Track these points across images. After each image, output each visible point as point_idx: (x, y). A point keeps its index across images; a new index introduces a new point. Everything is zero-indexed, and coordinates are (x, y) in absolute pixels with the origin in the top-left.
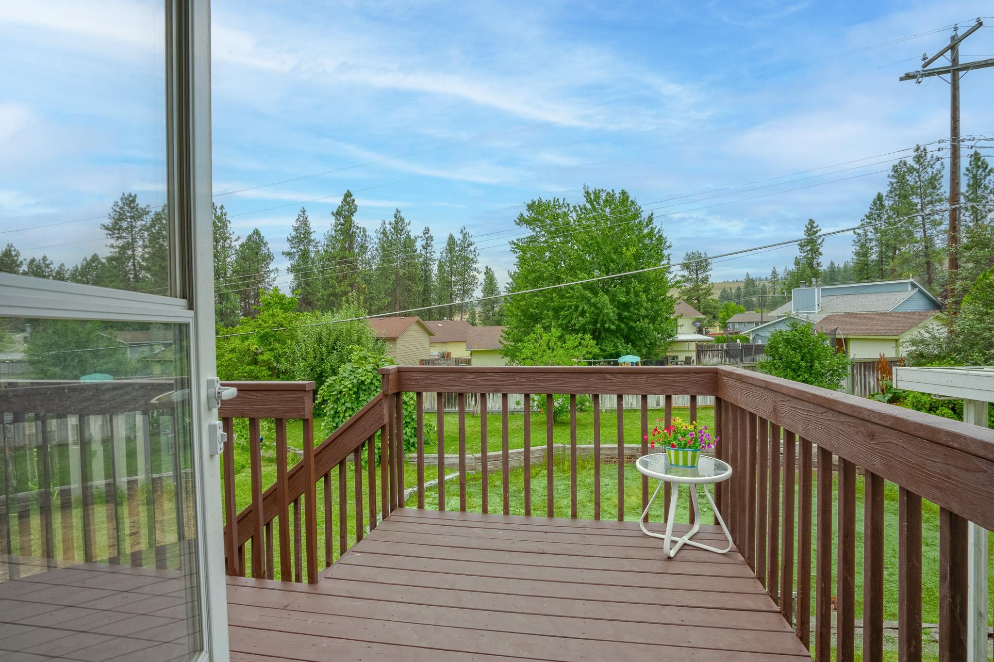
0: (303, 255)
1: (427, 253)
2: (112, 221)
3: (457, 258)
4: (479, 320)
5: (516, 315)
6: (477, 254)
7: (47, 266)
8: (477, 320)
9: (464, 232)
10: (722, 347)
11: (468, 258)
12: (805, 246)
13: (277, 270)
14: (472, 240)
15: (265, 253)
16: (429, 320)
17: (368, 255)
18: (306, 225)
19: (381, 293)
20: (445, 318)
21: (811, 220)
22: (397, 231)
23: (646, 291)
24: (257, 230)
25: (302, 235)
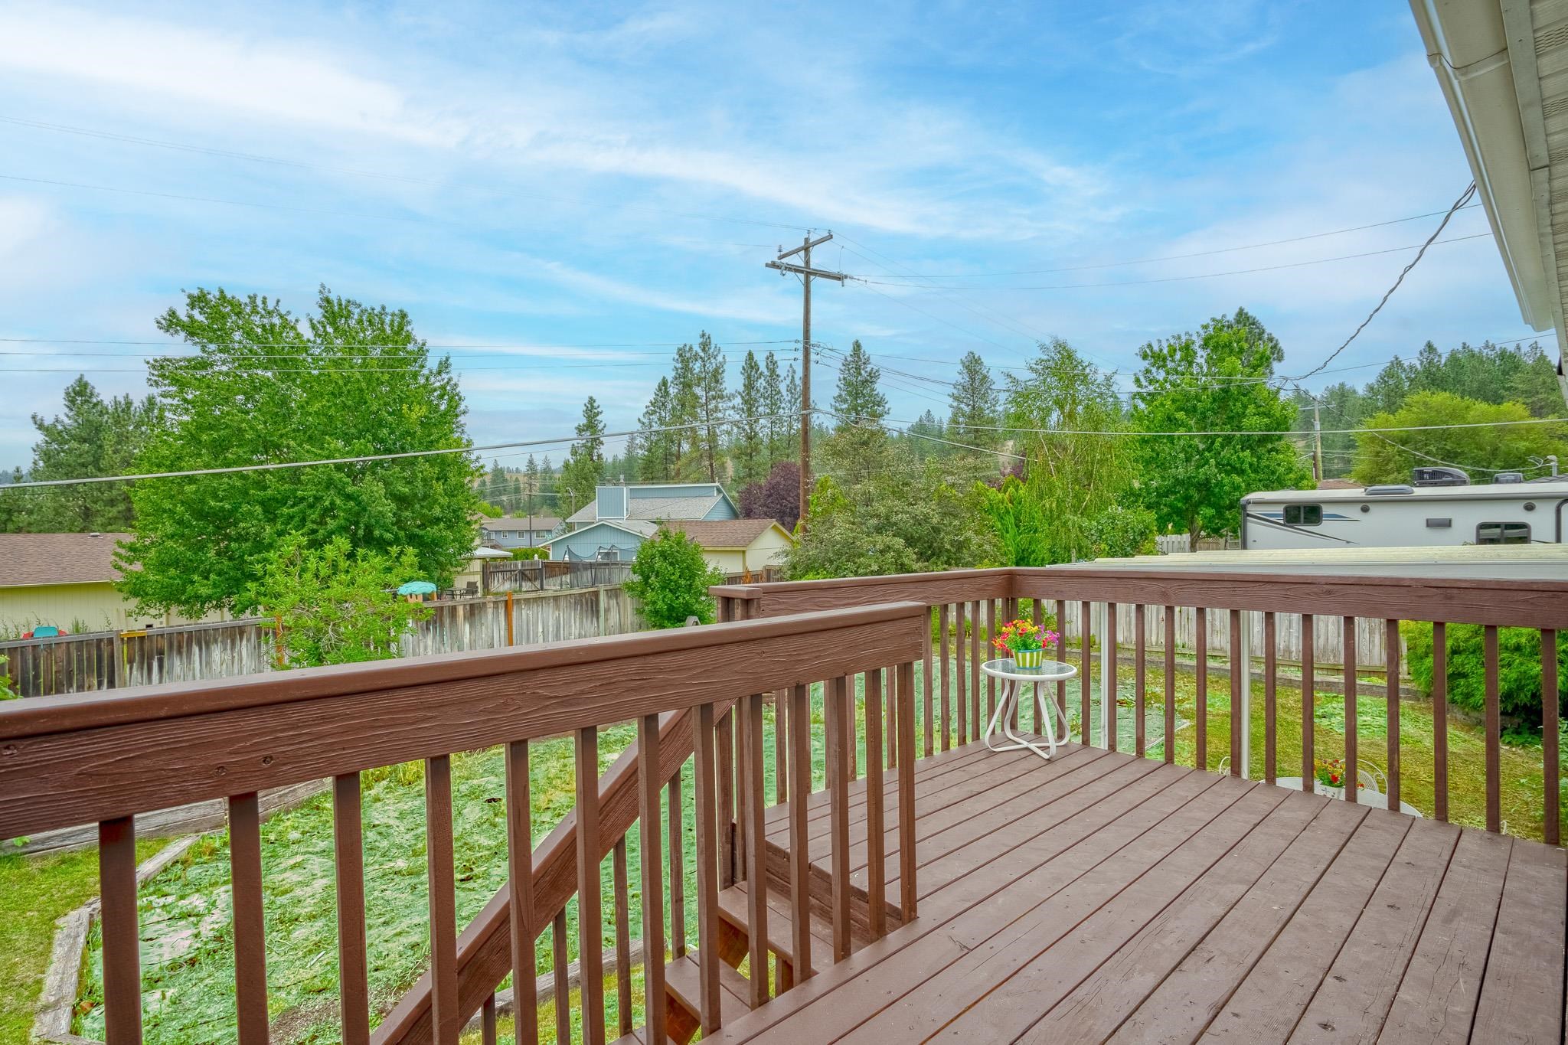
10: (516, 565)
12: (583, 430)
21: (591, 398)
23: (442, 477)
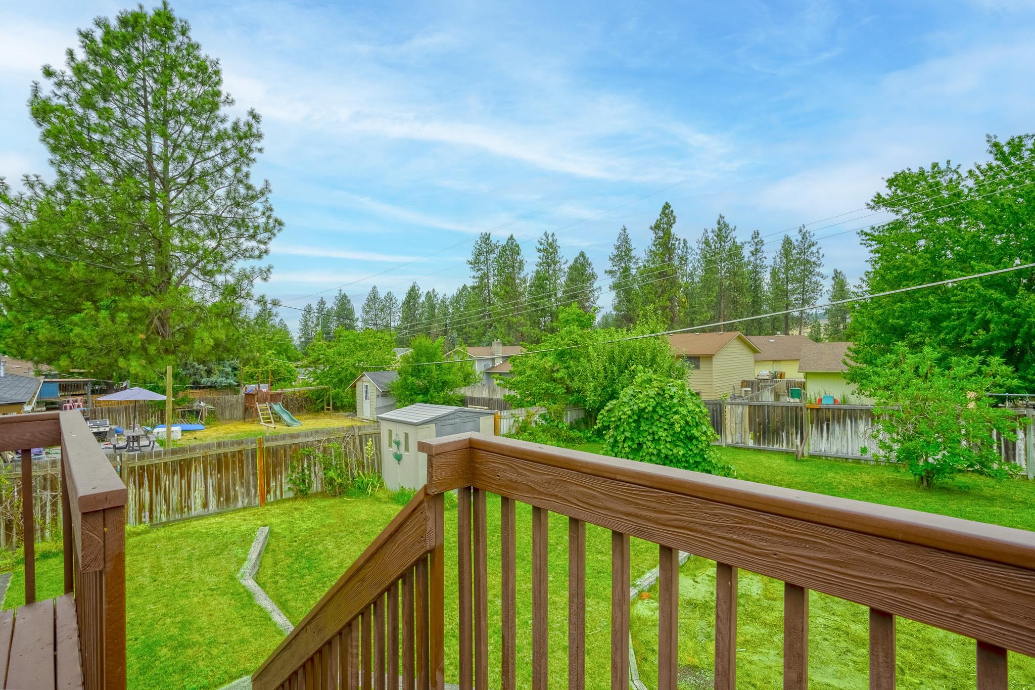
0: (624, 272)
1: (756, 260)
2: (474, 257)
3: (795, 262)
4: (824, 335)
5: (869, 328)
6: (821, 255)
7: (435, 296)
8: (822, 335)
9: (804, 230)
11: (808, 262)
13: (600, 288)
14: (814, 239)
15: (590, 274)
16: (760, 334)
17: (689, 268)
18: (626, 242)
19: (703, 307)
20: (779, 333)
22: (721, 238)
24: (583, 253)
25: (623, 253)
